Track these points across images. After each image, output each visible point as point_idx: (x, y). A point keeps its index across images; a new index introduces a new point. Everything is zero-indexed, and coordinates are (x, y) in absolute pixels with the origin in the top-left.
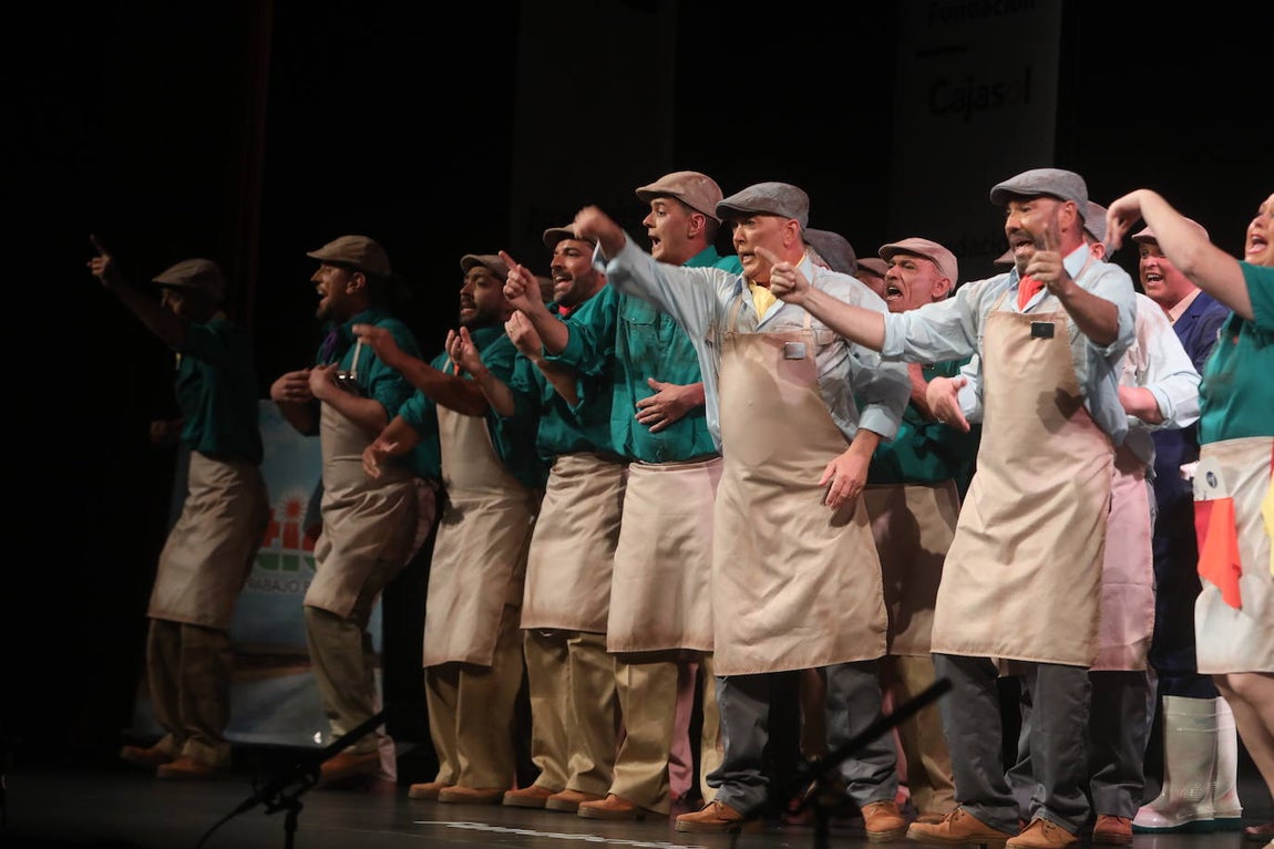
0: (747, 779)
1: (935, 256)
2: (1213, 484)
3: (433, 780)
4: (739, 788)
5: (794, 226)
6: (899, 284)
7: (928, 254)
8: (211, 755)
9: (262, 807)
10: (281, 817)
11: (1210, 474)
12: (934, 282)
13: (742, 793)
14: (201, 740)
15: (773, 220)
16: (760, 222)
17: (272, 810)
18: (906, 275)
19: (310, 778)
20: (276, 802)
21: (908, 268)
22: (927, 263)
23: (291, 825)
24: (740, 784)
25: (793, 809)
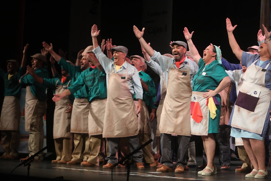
0: (114, 158)
1: (141, 58)
2: (195, 99)
3: (56, 159)
4: (113, 160)
5: (125, 55)
6: (134, 63)
7: (139, 58)
8: (15, 155)
9: (23, 165)
10: (27, 167)
11: (194, 97)
12: (140, 63)
13: (113, 161)
14: (14, 152)
15: (121, 53)
16: (119, 53)
17: (25, 166)
18: (135, 61)
19: (32, 159)
20: (26, 164)
21: (136, 60)
22: (139, 59)
23: (29, 168)
24: (113, 159)
25: (123, 164)
